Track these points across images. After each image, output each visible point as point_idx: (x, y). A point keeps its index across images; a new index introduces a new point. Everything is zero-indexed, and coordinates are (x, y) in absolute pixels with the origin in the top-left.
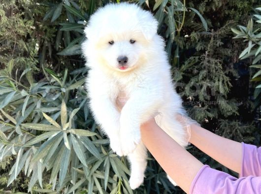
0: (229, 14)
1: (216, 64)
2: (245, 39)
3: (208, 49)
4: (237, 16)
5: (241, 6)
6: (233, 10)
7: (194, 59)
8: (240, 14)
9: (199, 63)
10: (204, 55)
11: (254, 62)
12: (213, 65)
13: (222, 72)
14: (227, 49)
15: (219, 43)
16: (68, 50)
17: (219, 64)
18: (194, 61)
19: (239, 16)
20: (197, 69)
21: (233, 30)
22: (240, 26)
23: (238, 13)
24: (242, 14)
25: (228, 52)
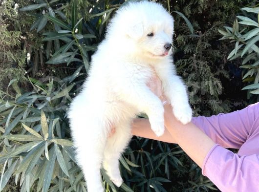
0: (216, 15)
1: (204, 66)
2: (231, 40)
3: (196, 51)
4: (224, 17)
5: (227, 6)
6: (219, 11)
7: (183, 61)
8: (226, 15)
9: (187, 65)
10: (192, 58)
11: (244, 63)
12: (202, 67)
13: (211, 74)
14: (216, 51)
15: (207, 44)
16: (56, 59)
17: (207, 66)
18: (183, 64)
19: (225, 17)
20: (186, 72)
21: (220, 31)
22: (226, 27)
23: (225, 14)
24: (229, 15)
25: (217, 53)
